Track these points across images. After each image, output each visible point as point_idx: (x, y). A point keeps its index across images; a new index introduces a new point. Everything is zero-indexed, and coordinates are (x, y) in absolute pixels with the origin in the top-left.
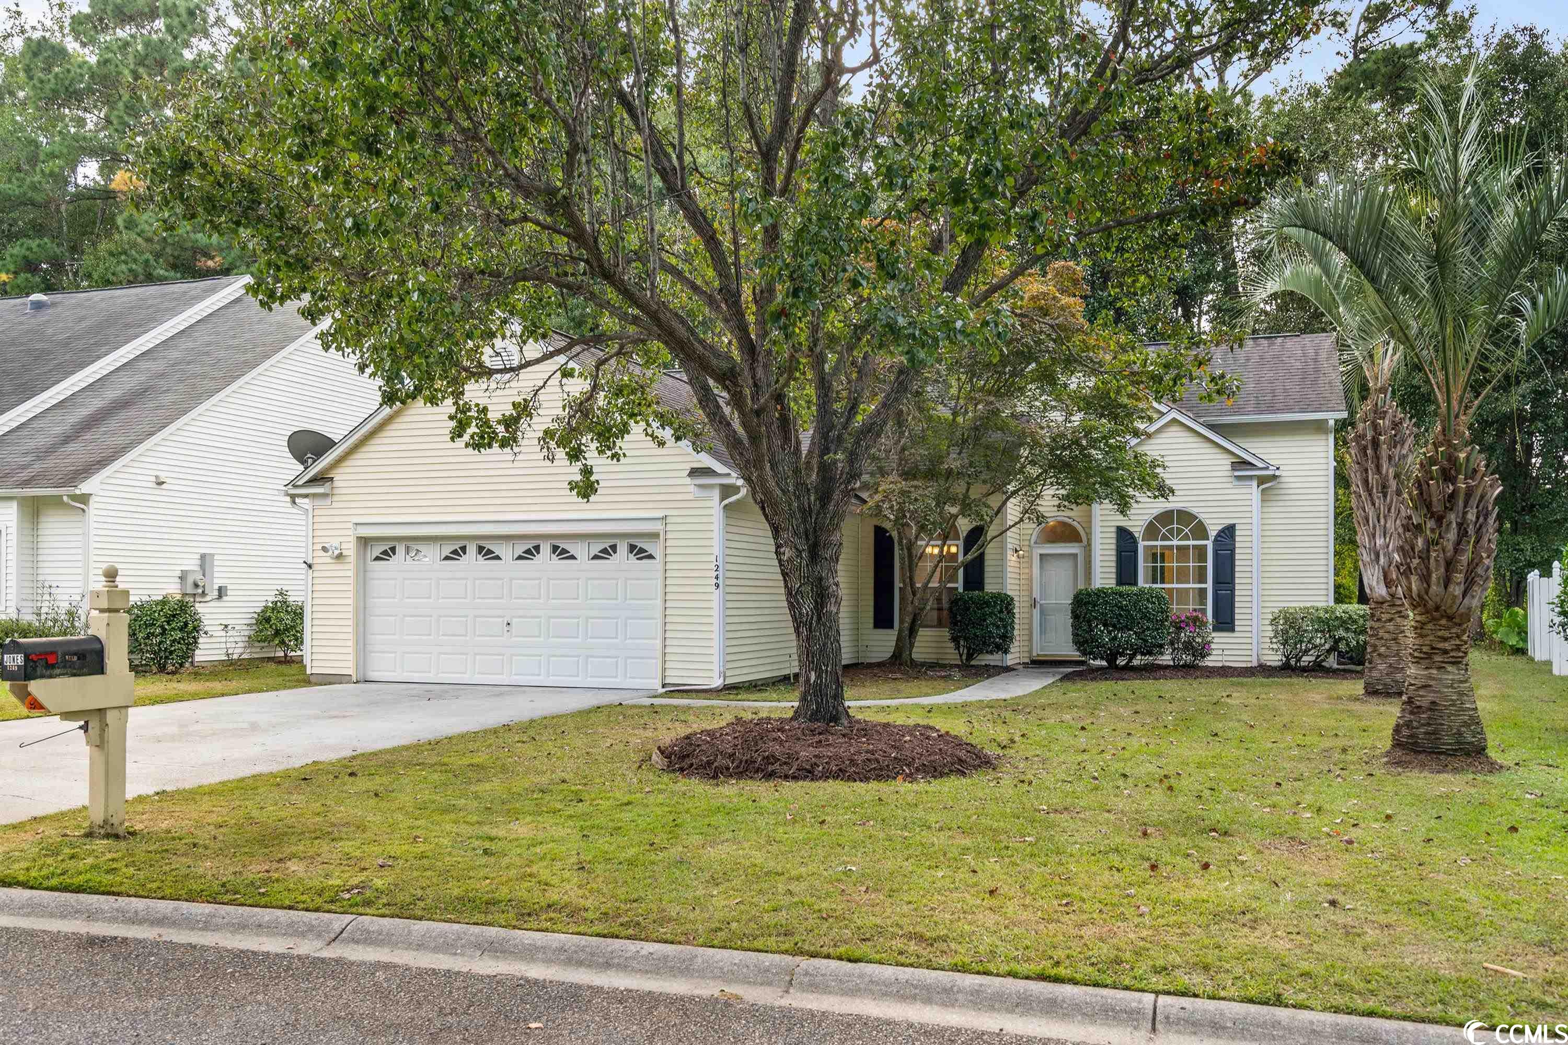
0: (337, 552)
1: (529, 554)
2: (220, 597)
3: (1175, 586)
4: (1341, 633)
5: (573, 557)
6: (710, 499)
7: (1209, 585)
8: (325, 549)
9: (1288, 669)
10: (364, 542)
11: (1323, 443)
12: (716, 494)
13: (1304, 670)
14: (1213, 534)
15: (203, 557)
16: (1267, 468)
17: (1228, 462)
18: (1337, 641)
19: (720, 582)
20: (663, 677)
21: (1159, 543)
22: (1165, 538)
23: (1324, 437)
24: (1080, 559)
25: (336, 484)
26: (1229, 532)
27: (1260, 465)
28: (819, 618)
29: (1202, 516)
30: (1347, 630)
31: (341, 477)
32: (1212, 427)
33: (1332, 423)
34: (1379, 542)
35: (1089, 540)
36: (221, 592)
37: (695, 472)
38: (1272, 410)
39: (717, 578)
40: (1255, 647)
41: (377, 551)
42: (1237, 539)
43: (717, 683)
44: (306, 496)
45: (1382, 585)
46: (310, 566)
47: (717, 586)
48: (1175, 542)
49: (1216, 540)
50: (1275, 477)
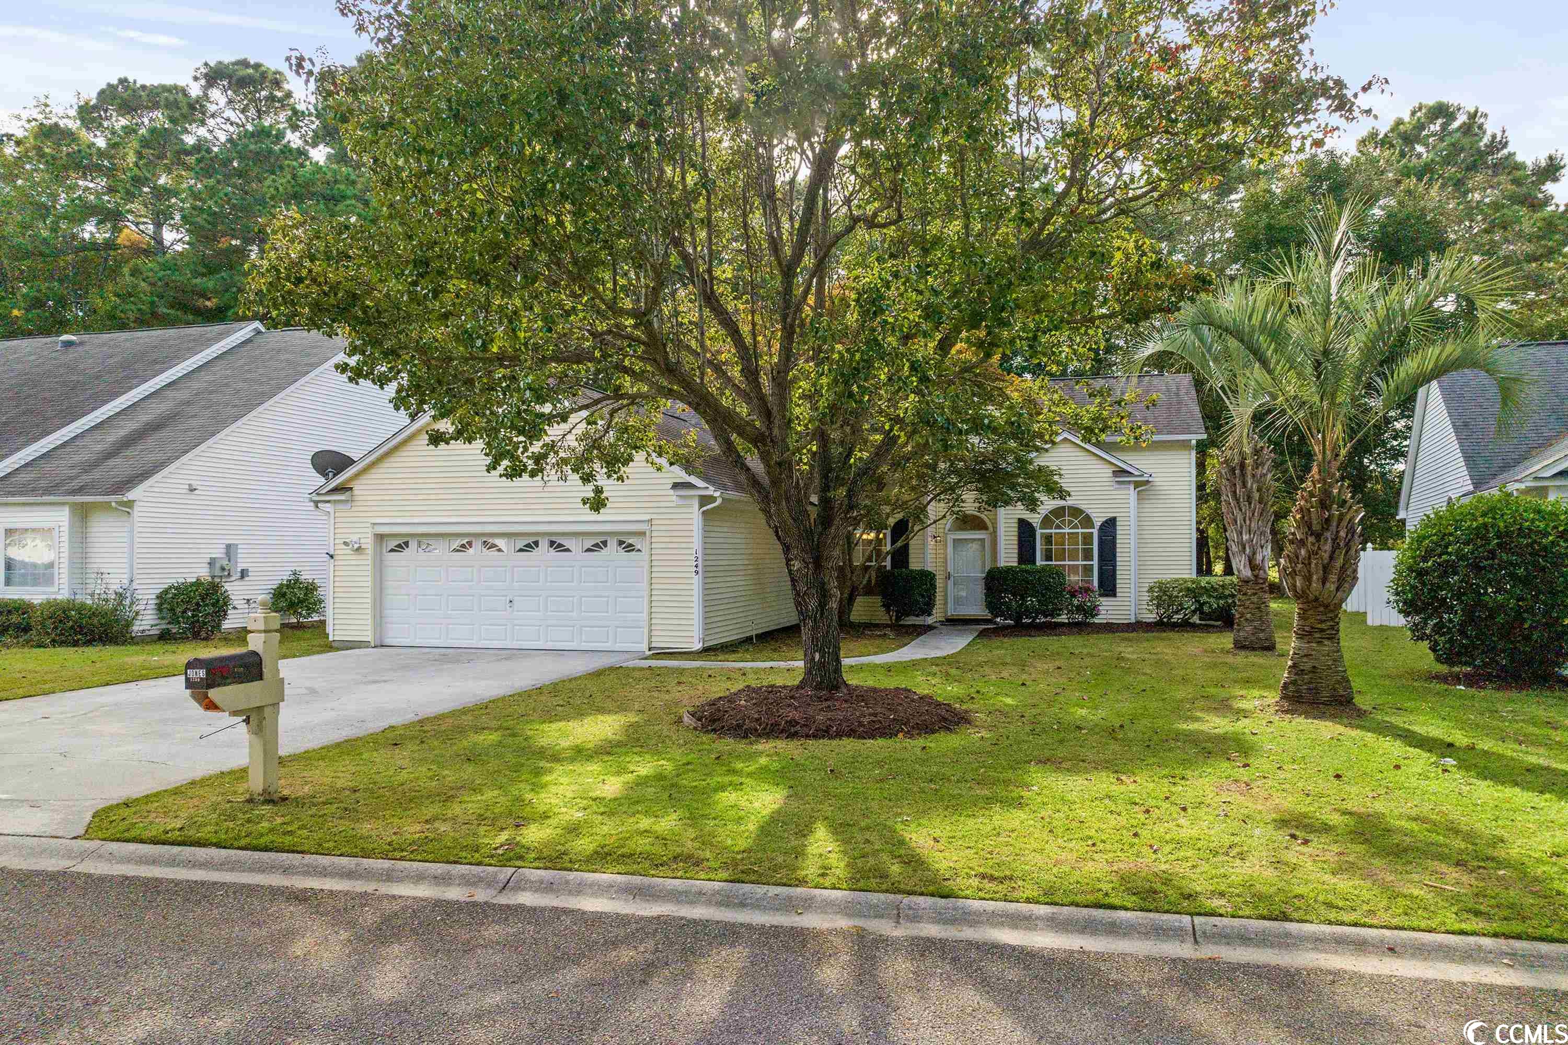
0: (356, 546)
1: (529, 547)
2: (241, 578)
3: (1067, 563)
4: (1204, 598)
5: (568, 550)
6: (690, 506)
7: (1095, 563)
8: (346, 543)
9: (1161, 625)
10: (380, 538)
12: (695, 503)
13: (1174, 627)
14: (1098, 524)
15: (228, 547)
16: (1142, 476)
17: (1109, 471)
18: (1202, 605)
19: (700, 569)
20: (650, 642)
21: (1053, 531)
22: (1058, 527)
23: (1186, 454)
24: (987, 544)
25: (355, 493)
26: (1110, 523)
27: (1136, 473)
29: (1089, 511)
30: (1210, 596)
31: (359, 487)
33: (1194, 443)
34: (1245, 537)
35: (995, 528)
36: (243, 574)
37: (675, 486)
39: (696, 566)
40: (1133, 607)
41: (393, 544)
42: (1118, 529)
43: (699, 647)
44: (328, 502)
45: (1248, 568)
46: (332, 557)
47: (697, 572)
48: (1067, 530)
49: (1100, 529)
50: (1148, 482)
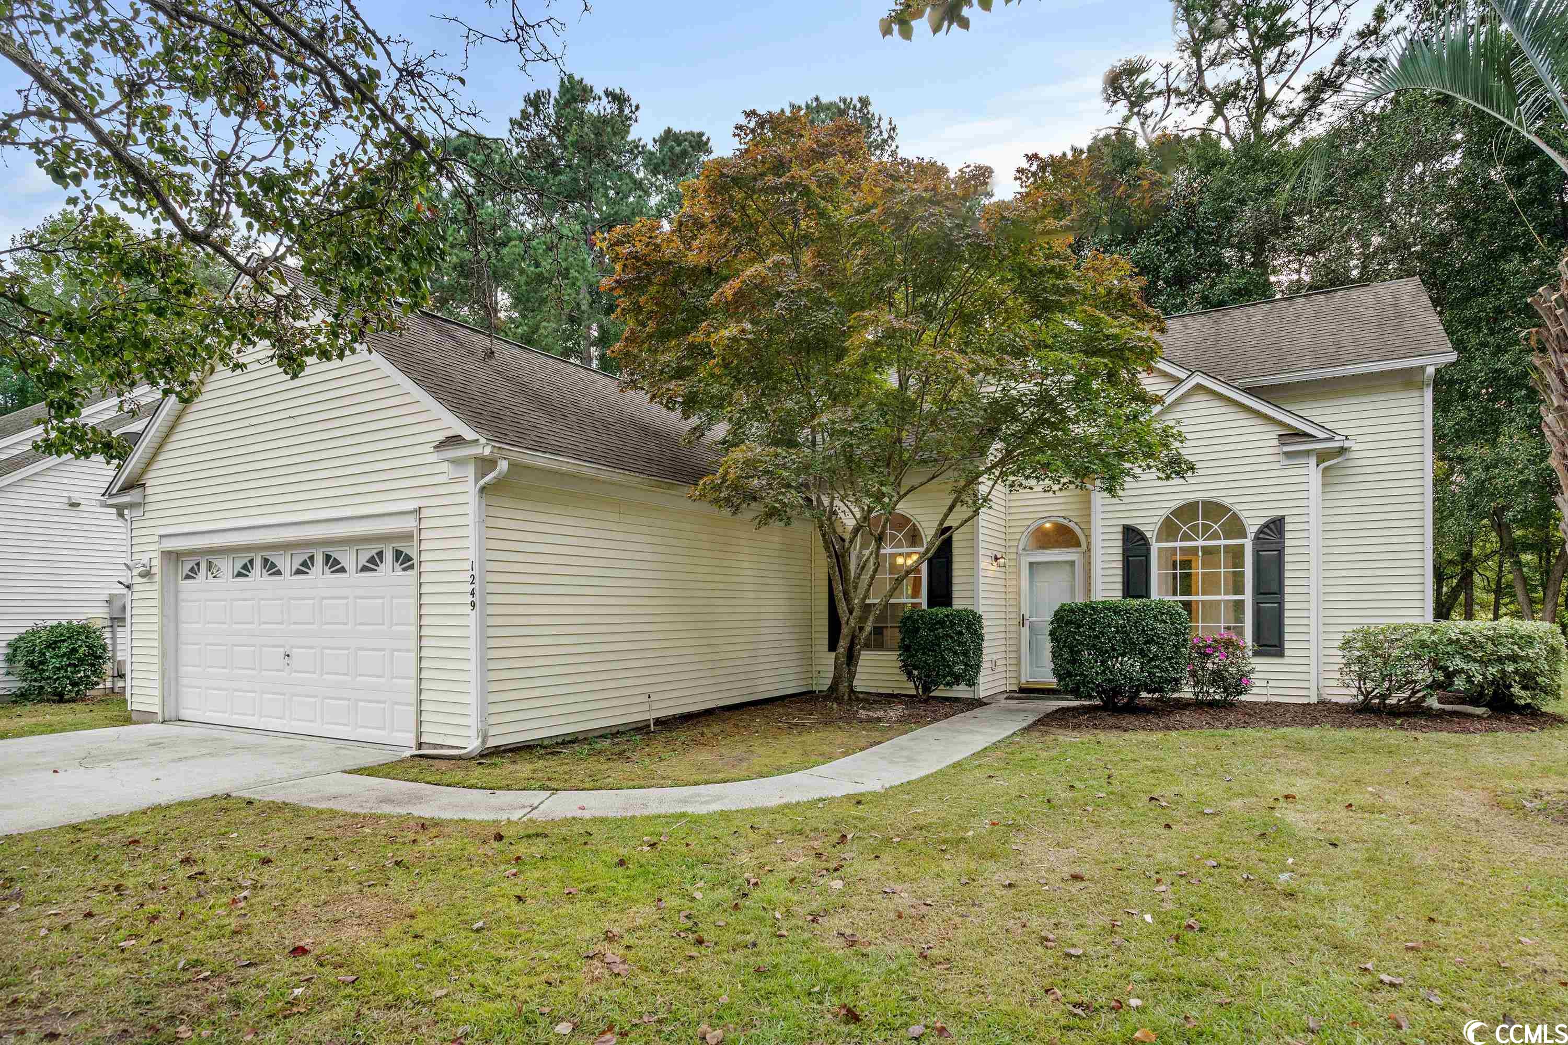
3: (1200, 597)
7: (1248, 597)
9: (1366, 710)
11: (1417, 401)
13: (1391, 714)
14: (1252, 529)
16: (1331, 439)
17: (1274, 435)
21: (1178, 544)
22: (1186, 537)
23: (1416, 393)
24: (1077, 570)
26: (1275, 527)
27: (1321, 435)
29: (1236, 508)
32: (1252, 391)
33: (1431, 370)
35: (1088, 543)
38: (1336, 362)
40: (1314, 678)
42: (1287, 535)
48: (1200, 543)
49: (1257, 538)
50: (1342, 451)
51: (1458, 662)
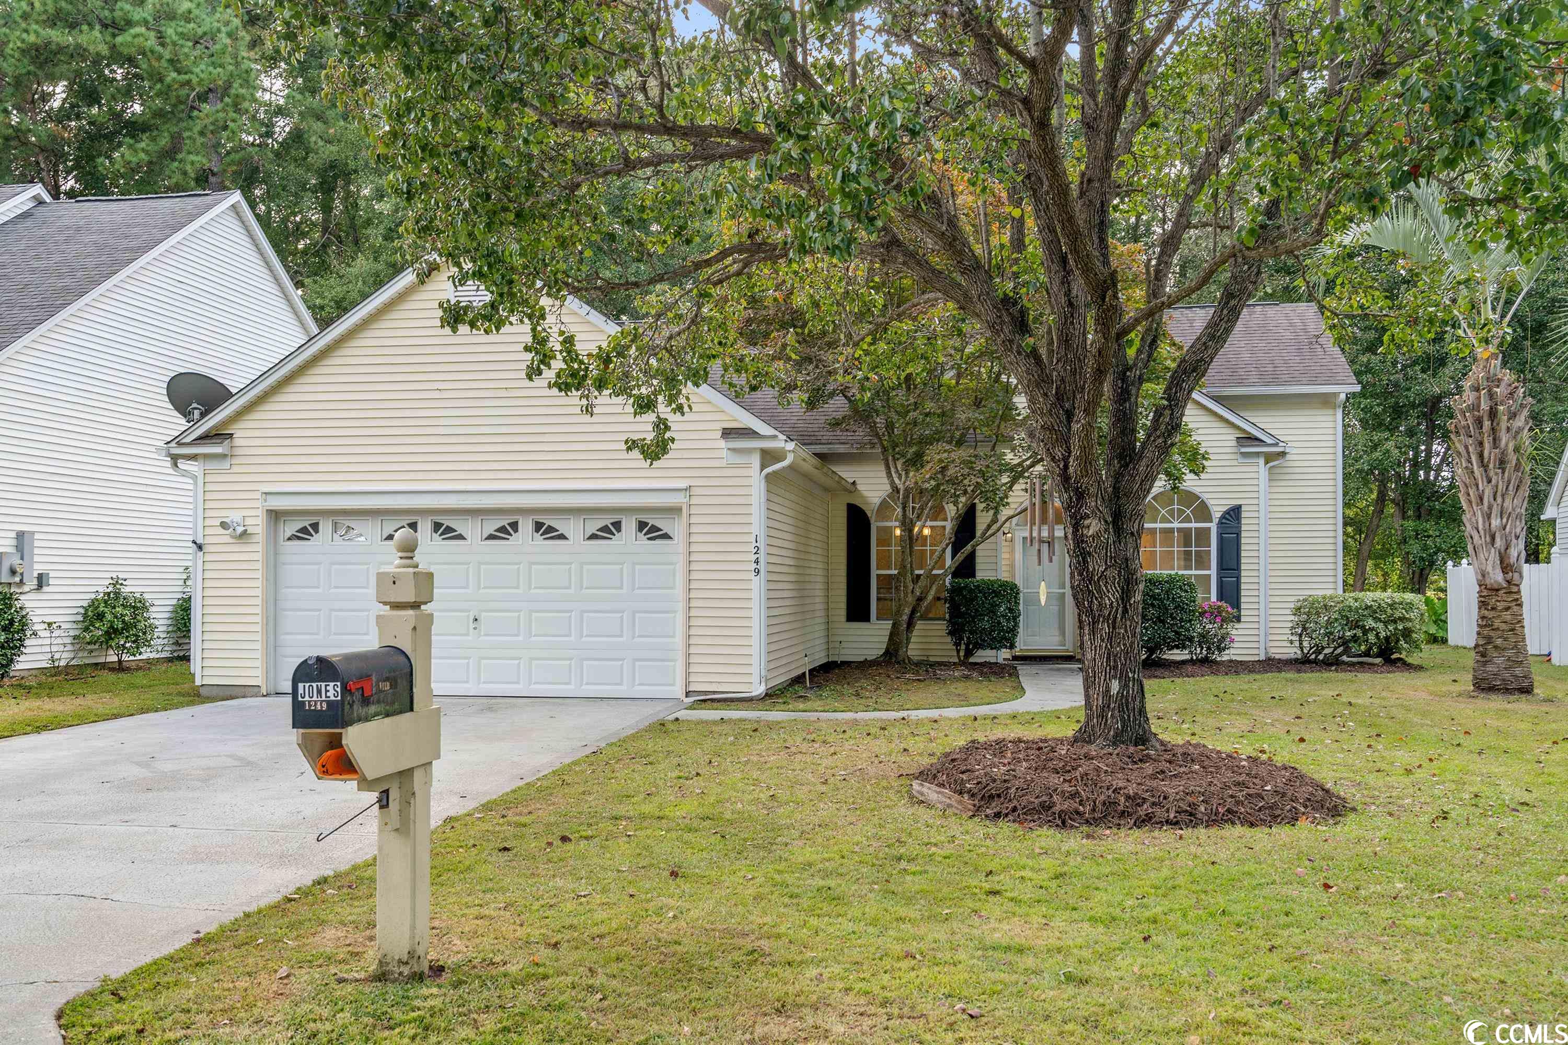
0: (240, 529)
1: (503, 533)
2: (40, 586)
3: (1177, 572)
5: (562, 537)
6: (748, 466)
7: (1213, 572)
8: (224, 525)
9: (1303, 663)
10: (276, 516)
11: (1331, 418)
12: (756, 460)
14: (1217, 515)
15: (20, 535)
16: (1276, 445)
17: (1233, 437)
19: (762, 566)
20: (688, 683)
21: (1158, 525)
22: (1165, 520)
23: (1331, 412)
25: (237, 442)
26: (1234, 514)
27: (1269, 441)
28: (1125, 611)
29: (1204, 497)
31: (242, 433)
32: (1217, 399)
33: (1343, 397)
34: (1495, 522)
36: (41, 581)
37: (728, 433)
38: (1276, 381)
39: (757, 562)
40: (1262, 639)
41: (292, 528)
42: (1243, 521)
43: (760, 690)
44: (193, 457)
45: (1498, 570)
46: (200, 547)
47: (757, 572)
48: (1176, 525)
49: (1220, 523)
50: (1283, 454)
51: (1370, 623)
